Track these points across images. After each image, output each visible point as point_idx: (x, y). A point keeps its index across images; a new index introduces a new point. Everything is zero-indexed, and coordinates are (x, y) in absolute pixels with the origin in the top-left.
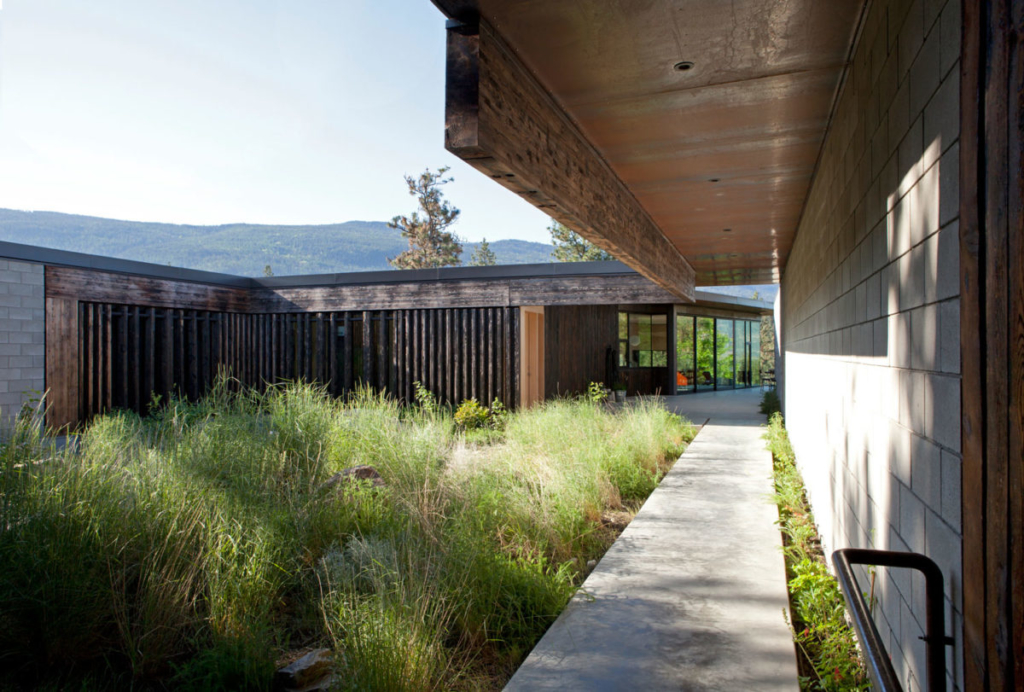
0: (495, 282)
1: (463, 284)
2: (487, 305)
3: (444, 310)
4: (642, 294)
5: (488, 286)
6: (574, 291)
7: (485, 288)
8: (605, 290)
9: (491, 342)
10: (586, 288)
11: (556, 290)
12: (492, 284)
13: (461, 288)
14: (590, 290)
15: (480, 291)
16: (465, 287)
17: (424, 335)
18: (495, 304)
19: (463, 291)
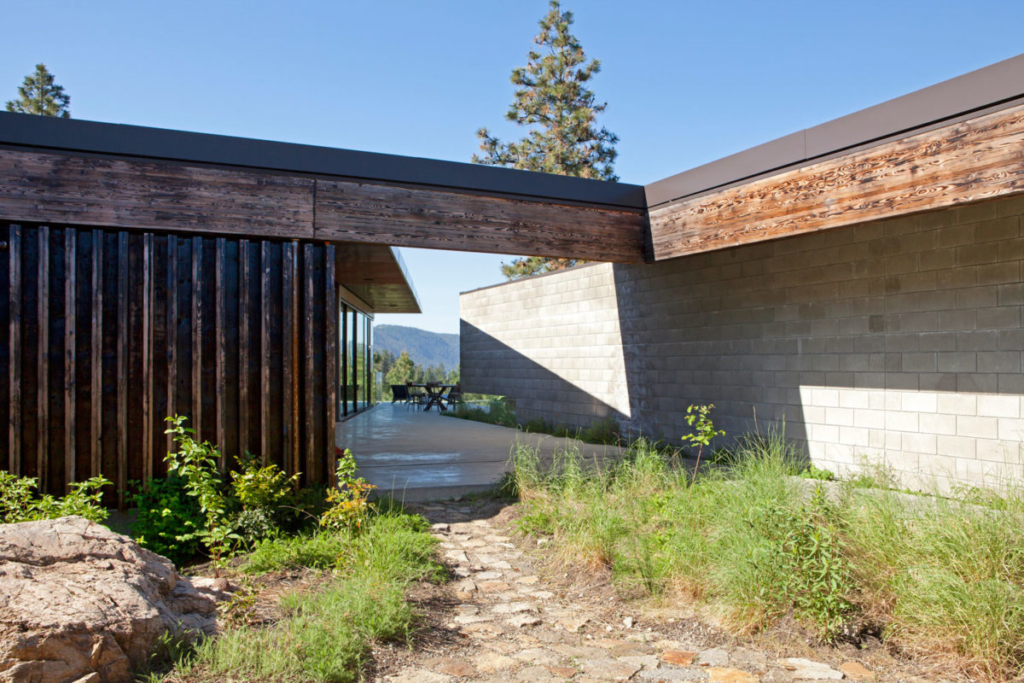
0: (279, 179)
1: (197, 174)
2: (257, 232)
3: (136, 233)
4: (577, 242)
5: (260, 186)
6: (457, 221)
7: (252, 190)
8: (515, 225)
9: (266, 317)
10: (480, 218)
11: (419, 213)
12: (272, 183)
13: (188, 183)
14: (487, 222)
15: (241, 198)
16: (199, 184)
17: (71, 294)
18: (277, 232)
19: (193, 190)
